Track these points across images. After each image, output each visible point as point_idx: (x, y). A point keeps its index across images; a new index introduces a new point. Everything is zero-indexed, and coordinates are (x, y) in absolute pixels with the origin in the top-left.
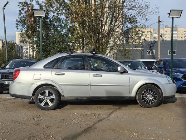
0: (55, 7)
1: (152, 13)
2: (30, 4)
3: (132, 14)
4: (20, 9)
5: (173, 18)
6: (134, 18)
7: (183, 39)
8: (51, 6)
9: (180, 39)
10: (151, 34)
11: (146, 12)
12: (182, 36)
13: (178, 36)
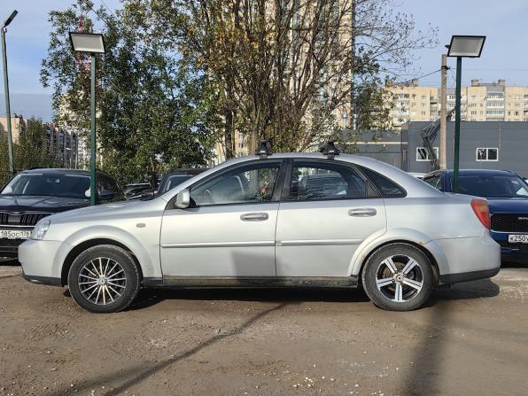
0: (153, 27)
1: (419, 44)
2: (82, 18)
3: (365, 47)
4: (54, 30)
5: (459, 59)
6: (370, 57)
7: (521, 118)
8: (140, 22)
9: (512, 118)
10: (432, 103)
11: (402, 41)
12: (518, 109)
13: (508, 108)
